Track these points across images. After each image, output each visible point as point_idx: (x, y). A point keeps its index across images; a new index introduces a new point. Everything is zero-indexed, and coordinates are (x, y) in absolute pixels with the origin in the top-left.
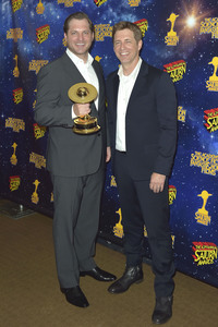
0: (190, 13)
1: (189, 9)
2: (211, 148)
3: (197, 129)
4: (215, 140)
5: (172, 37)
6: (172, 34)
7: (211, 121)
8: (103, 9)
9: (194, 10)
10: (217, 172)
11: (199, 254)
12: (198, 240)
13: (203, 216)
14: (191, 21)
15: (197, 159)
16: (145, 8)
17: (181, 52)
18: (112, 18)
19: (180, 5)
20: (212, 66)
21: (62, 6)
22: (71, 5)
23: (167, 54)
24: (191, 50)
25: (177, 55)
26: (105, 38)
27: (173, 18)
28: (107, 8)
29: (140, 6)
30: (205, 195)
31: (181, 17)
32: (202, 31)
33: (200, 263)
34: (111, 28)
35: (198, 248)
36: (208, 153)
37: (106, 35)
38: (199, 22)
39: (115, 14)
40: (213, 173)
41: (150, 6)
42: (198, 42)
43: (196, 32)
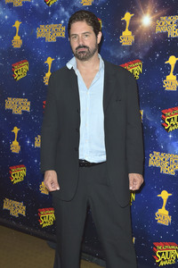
0: (145, 12)
1: (144, 8)
2: (169, 147)
3: (154, 129)
4: (174, 140)
5: (127, 37)
6: (127, 33)
7: (169, 120)
8: (54, 9)
9: (149, 8)
10: (176, 172)
11: (160, 254)
12: (159, 241)
13: (163, 216)
14: (146, 20)
15: (156, 160)
16: (99, 7)
17: (137, 51)
18: (64, 17)
19: (135, 4)
20: (169, 65)
21: (10, 5)
22: (20, 4)
23: (123, 54)
24: (147, 49)
25: (132, 55)
26: (57, 38)
27: (127, 17)
28: (58, 8)
29: (93, 5)
30: (165, 195)
31: (136, 16)
32: (158, 30)
33: (162, 264)
34: (64, 29)
35: (159, 249)
36: (167, 152)
37: (59, 35)
38: (155, 20)
39: (67, 14)
40: (172, 172)
41: (103, 5)
42: (154, 41)
43: (152, 31)
